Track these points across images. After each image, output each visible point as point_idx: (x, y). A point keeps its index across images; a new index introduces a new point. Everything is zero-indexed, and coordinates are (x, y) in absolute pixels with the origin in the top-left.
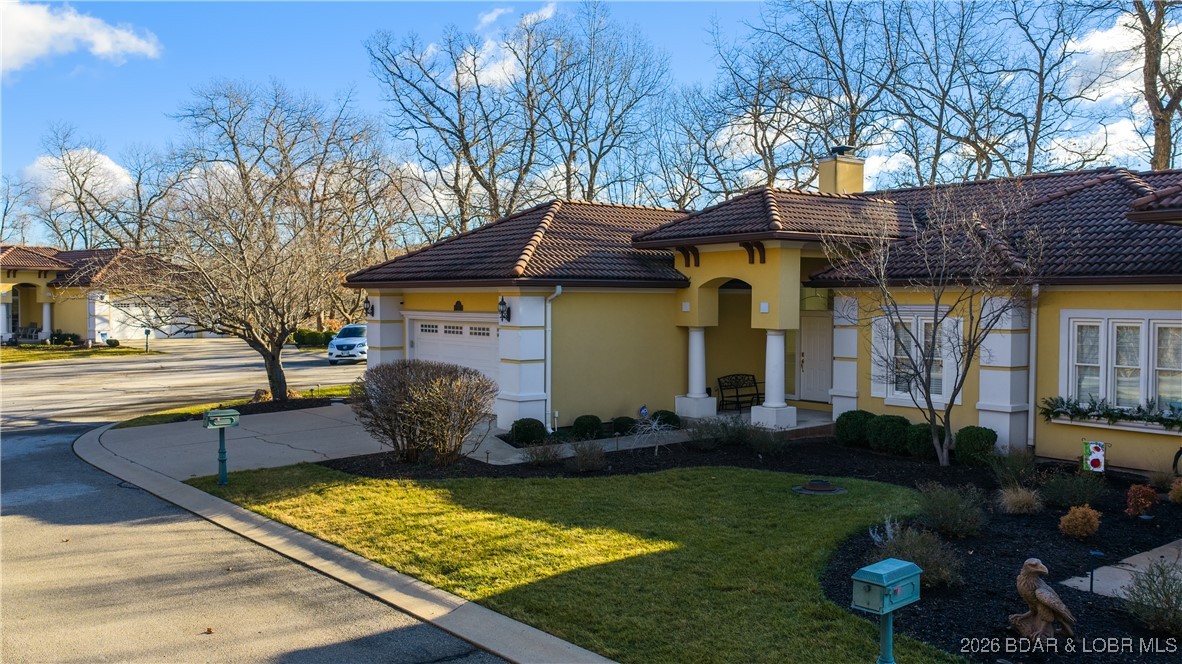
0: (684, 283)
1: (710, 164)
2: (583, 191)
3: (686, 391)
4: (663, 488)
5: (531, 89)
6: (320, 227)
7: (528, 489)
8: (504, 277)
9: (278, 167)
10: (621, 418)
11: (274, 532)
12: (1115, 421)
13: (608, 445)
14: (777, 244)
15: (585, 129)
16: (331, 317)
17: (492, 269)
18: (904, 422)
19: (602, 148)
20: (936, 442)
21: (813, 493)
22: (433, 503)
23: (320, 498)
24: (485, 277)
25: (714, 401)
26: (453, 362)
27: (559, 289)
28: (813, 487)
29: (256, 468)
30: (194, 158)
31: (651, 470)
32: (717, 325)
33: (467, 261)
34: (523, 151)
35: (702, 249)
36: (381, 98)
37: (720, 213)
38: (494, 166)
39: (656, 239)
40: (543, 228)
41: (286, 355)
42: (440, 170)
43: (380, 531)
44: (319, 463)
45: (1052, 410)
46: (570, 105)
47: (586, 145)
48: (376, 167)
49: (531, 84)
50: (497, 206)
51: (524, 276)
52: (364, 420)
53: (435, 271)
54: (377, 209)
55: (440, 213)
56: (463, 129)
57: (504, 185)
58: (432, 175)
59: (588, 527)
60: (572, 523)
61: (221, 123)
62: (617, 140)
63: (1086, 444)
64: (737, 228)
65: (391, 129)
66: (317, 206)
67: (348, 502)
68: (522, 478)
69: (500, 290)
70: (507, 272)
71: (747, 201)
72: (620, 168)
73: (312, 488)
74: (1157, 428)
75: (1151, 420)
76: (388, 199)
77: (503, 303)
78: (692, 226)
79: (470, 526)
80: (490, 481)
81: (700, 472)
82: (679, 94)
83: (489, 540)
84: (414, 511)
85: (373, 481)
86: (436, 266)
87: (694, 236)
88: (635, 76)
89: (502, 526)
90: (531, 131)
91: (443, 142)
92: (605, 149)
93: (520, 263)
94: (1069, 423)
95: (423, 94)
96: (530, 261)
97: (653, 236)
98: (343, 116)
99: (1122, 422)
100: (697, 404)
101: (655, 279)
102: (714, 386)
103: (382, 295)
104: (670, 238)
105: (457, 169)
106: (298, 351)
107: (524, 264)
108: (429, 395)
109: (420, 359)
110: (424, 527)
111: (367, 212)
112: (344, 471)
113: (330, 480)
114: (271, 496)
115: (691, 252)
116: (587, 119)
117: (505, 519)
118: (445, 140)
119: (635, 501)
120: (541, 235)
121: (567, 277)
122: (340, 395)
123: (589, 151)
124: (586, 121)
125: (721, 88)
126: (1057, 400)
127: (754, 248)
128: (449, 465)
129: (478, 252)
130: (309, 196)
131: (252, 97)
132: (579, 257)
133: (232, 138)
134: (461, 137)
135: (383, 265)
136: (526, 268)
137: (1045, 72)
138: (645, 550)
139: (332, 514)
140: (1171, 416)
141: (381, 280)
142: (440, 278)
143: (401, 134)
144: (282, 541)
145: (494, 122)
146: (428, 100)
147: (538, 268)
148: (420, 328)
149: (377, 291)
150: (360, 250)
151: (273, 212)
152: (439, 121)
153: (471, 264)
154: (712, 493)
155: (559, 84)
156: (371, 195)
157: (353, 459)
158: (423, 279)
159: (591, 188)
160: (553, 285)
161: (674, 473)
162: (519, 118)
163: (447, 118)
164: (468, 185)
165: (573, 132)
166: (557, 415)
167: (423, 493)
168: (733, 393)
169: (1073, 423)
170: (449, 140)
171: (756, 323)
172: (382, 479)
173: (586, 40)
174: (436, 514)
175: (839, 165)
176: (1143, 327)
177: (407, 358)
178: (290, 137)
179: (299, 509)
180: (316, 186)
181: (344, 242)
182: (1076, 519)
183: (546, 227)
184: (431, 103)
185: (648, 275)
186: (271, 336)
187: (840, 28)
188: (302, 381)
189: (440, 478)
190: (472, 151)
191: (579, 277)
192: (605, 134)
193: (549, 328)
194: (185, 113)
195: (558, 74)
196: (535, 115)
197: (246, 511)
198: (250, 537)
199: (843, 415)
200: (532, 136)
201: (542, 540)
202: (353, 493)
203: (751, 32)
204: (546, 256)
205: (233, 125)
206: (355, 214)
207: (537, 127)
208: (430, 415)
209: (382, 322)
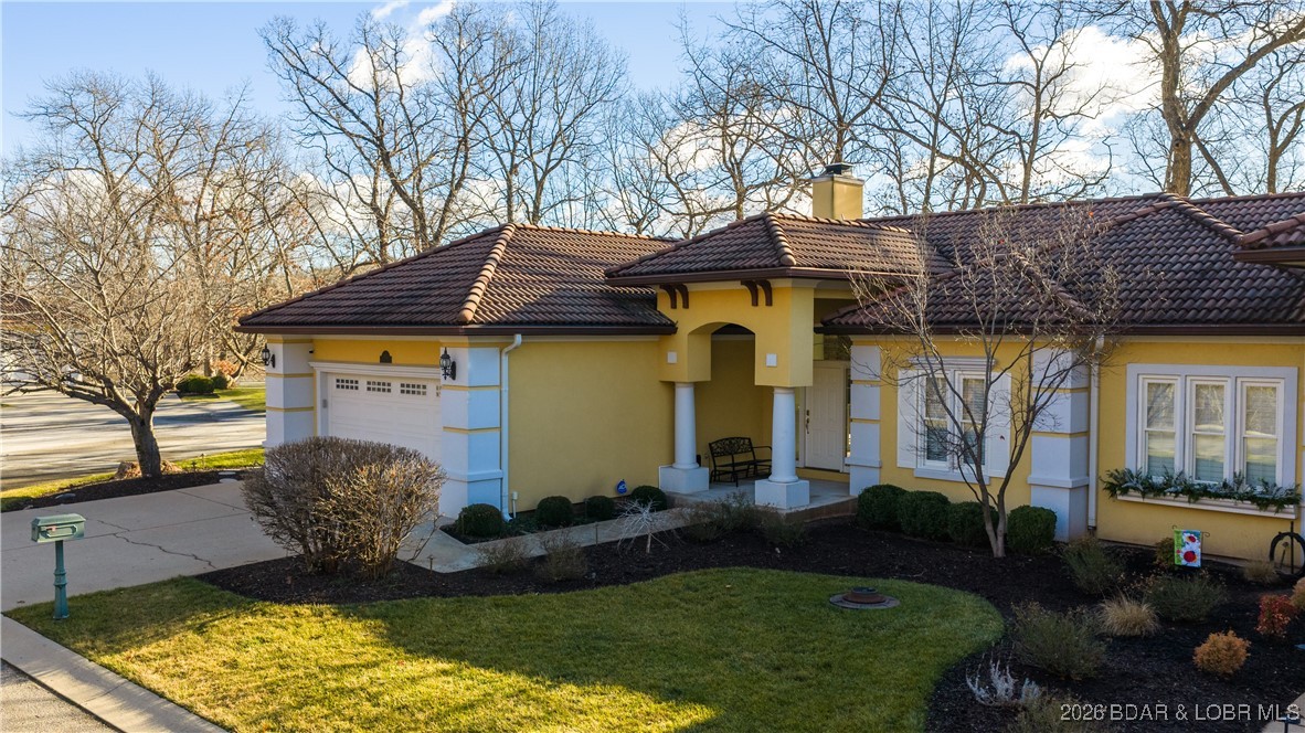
0: (669, 329)
1: (671, 181)
2: (528, 212)
3: (672, 460)
4: (668, 605)
5: (463, 90)
6: (208, 251)
7: (491, 615)
8: (448, 324)
9: (156, 178)
10: (595, 497)
11: (131, 702)
12: (1197, 499)
13: (585, 536)
14: (787, 283)
15: (530, 139)
16: (222, 357)
17: (431, 312)
18: (943, 500)
19: (549, 161)
20: (989, 527)
21: (858, 606)
22: (363, 645)
23: (199, 639)
24: (422, 323)
25: (705, 472)
26: (384, 441)
27: (518, 338)
28: (859, 596)
29: (111, 588)
30: (49, 165)
31: (646, 576)
32: (709, 379)
33: (397, 301)
34: (455, 162)
35: (692, 287)
36: (281, 98)
37: (714, 243)
38: (420, 181)
39: (635, 274)
40: (495, 259)
41: (164, 406)
42: (354, 184)
43: (287, 699)
44: (200, 577)
45: (1119, 485)
46: (511, 110)
47: (530, 157)
48: (275, 180)
49: (465, 85)
50: (423, 227)
51: (474, 323)
52: (262, 519)
53: (356, 314)
54: (277, 230)
55: (354, 234)
56: (382, 136)
57: (432, 202)
58: (343, 189)
59: (583, 683)
60: (561, 676)
61: (83, 124)
62: (568, 153)
63: (1178, 533)
64: (740, 263)
65: (294, 134)
66: (203, 225)
67: (241, 646)
68: (481, 595)
69: (443, 339)
70: (452, 318)
71: (745, 228)
72: (568, 185)
73: (189, 622)
74: (1248, 508)
75: (1242, 498)
76: (291, 217)
77: (446, 357)
78: (680, 259)
79: (419, 688)
80: (438, 604)
81: (709, 577)
82: (635, 102)
83: (447, 714)
84: (336, 662)
85: (277, 608)
86: (356, 306)
87: (684, 271)
88: (588, 78)
89: (462, 684)
90: (464, 140)
91: (357, 151)
92: (552, 164)
93: (470, 305)
94: (1141, 500)
95: (333, 93)
96: (481, 303)
97: (631, 271)
98: (235, 118)
99: (1205, 500)
100: (685, 477)
101: (636, 324)
102: (705, 452)
103: (285, 342)
104: (653, 273)
105: (375, 183)
106: (179, 401)
107: (473, 307)
108: (353, 489)
109: (338, 436)
110: (352, 691)
111: (267, 233)
112: (234, 590)
113: (214, 606)
114: (130, 638)
115: (678, 289)
116: (532, 127)
117: (465, 672)
118: (360, 148)
119: (635, 629)
120: (492, 269)
121: (528, 323)
122: (231, 467)
123: (534, 164)
124: (531, 129)
125: (685, 96)
126: (1124, 473)
127: (758, 287)
128: (380, 577)
129: (411, 290)
130: (194, 212)
131: (122, 92)
132: (541, 296)
133: (97, 142)
134: (380, 145)
135: (288, 304)
136: (477, 312)
137: (1042, 86)
138: (670, 723)
139: (217, 670)
140: (1262, 493)
141: (284, 324)
142: (362, 323)
143: (308, 140)
144: (142, 719)
145: (419, 128)
146: (339, 100)
147: (491, 312)
148: (335, 384)
149: (280, 337)
150: (257, 278)
151: (148, 232)
152: (352, 126)
153: (401, 305)
154: (733, 611)
155: (498, 85)
156: (270, 214)
157: (249, 568)
158: (340, 323)
159: (536, 208)
160: (511, 333)
161: (676, 579)
162: (448, 122)
163: (363, 123)
164: (389, 201)
165: (515, 142)
166: (515, 498)
167: (346, 627)
168: (727, 460)
169: (1146, 501)
170: (365, 149)
171: (760, 380)
172: (289, 603)
173: (530, 35)
174: (367, 666)
175: (837, 186)
176: (1228, 386)
177: (319, 434)
178: (169, 142)
179: (170, 661)
180: (203, 202)
181: (236, 269)
182: (1218, 650)
183: (498, 258)
184: (344, 105)
185: (627, 319)
186: (139, 394)
187: (826, 31)
188: (180, 444)
189: (368, 599)
190: (393, 161)
191: (543, 323)
192: (553, 144)
193: (505, 388)
194: (35, 111)
195: (496, 73)
196: (469, 121)
197: (92, 664)
198: (95, 711)
199: (867, 491)
200: (465, 145)
201: (522, 710)
202: (248, 630)
203: (723, 28)
204: (500, 295)
205: (98, 125)
206: (251, 234)
207: (471, 135)
208: (354, 515)
209: (286, 376)
